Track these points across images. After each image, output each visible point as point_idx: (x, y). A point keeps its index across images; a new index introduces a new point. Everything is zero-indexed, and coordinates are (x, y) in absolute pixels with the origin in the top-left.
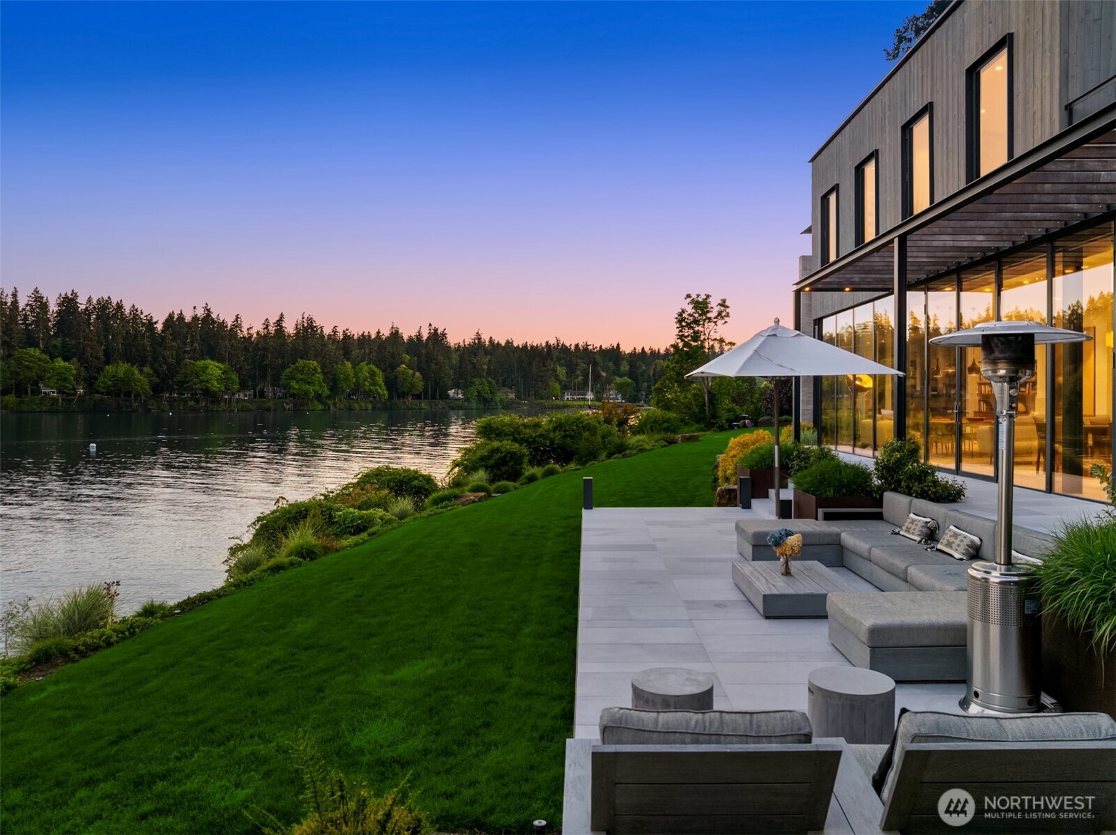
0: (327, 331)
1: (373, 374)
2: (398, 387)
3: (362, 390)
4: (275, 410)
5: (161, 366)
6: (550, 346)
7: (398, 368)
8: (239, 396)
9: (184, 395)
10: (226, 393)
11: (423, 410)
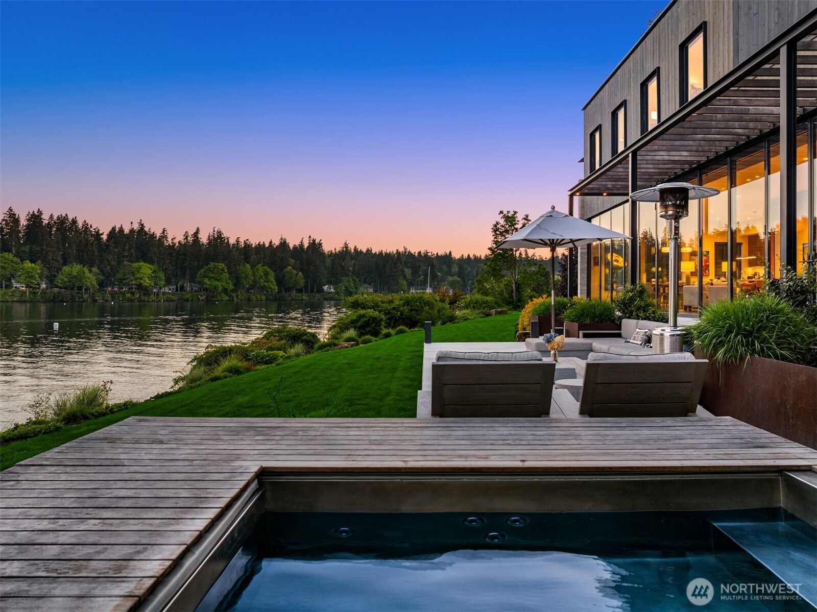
0: (232, 241)
1: (266, 274)
2: (286, 283)
3: (258, 285)
4: (192, 300)
5: (105, 267)
6: (400, 253)
7: (286, 269)
8: (165, 290)
9: (123, 289)
10: (155, 288)
11: (304, 301)
